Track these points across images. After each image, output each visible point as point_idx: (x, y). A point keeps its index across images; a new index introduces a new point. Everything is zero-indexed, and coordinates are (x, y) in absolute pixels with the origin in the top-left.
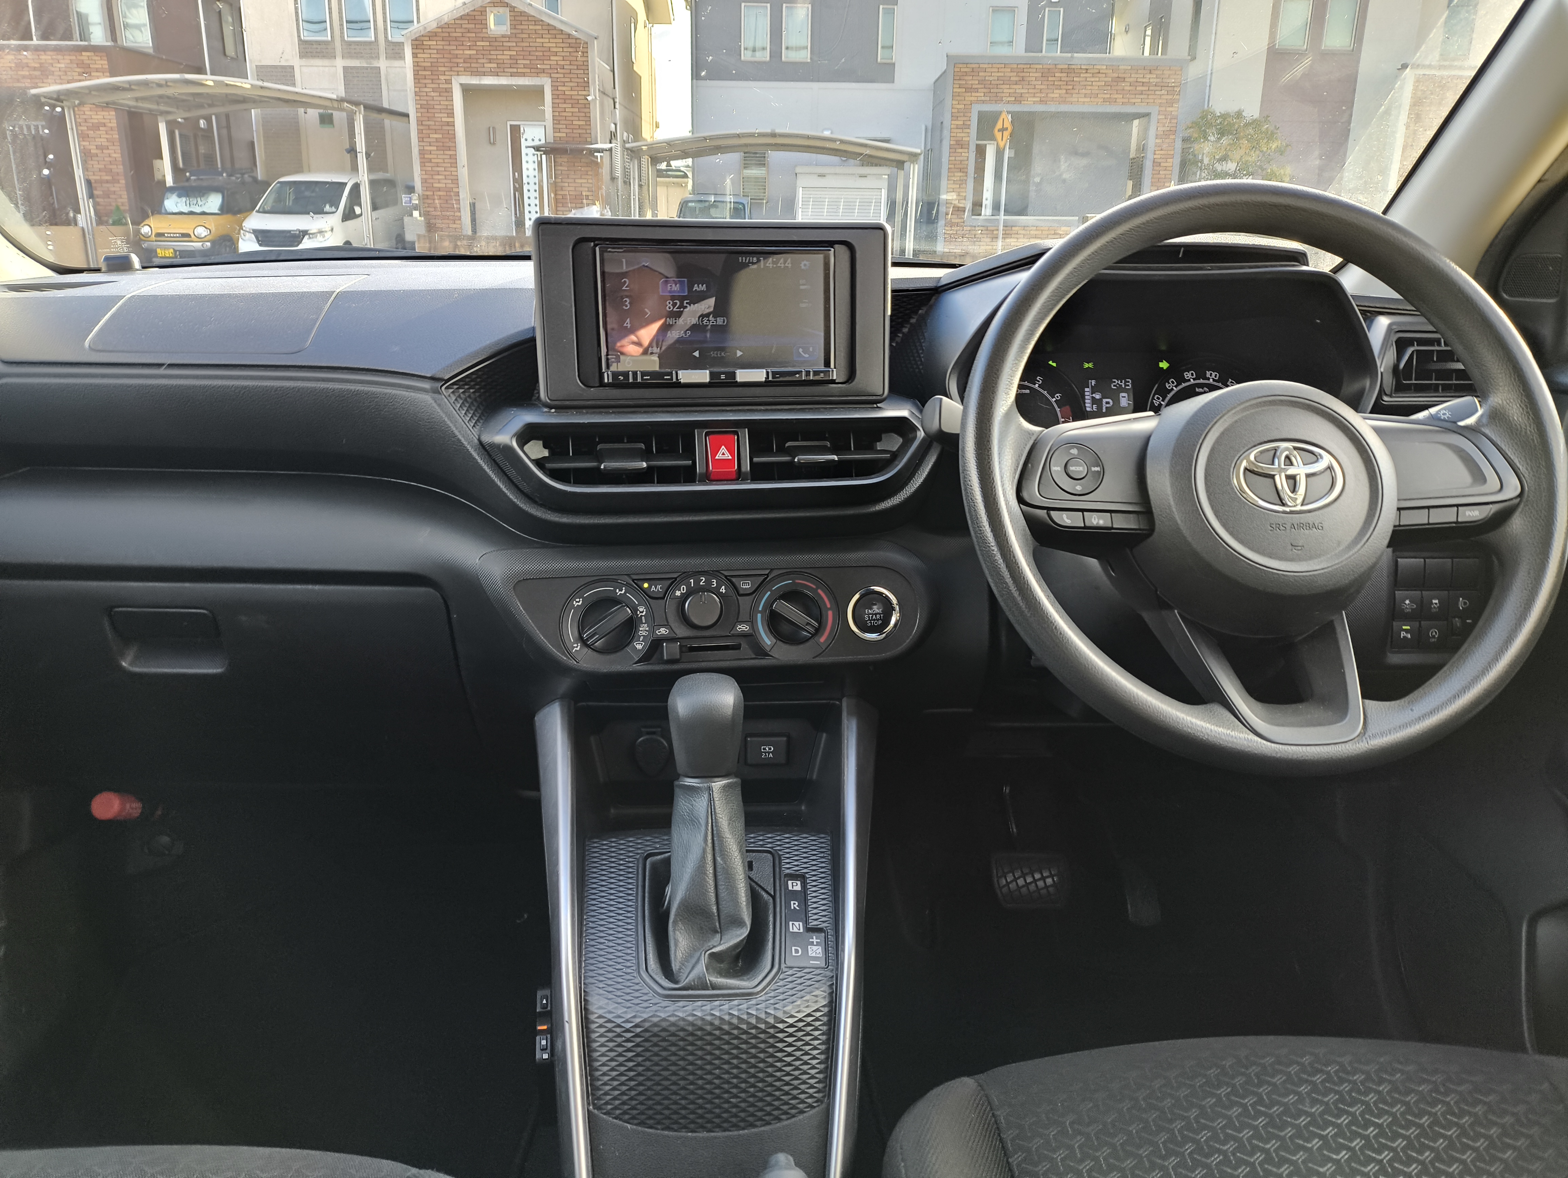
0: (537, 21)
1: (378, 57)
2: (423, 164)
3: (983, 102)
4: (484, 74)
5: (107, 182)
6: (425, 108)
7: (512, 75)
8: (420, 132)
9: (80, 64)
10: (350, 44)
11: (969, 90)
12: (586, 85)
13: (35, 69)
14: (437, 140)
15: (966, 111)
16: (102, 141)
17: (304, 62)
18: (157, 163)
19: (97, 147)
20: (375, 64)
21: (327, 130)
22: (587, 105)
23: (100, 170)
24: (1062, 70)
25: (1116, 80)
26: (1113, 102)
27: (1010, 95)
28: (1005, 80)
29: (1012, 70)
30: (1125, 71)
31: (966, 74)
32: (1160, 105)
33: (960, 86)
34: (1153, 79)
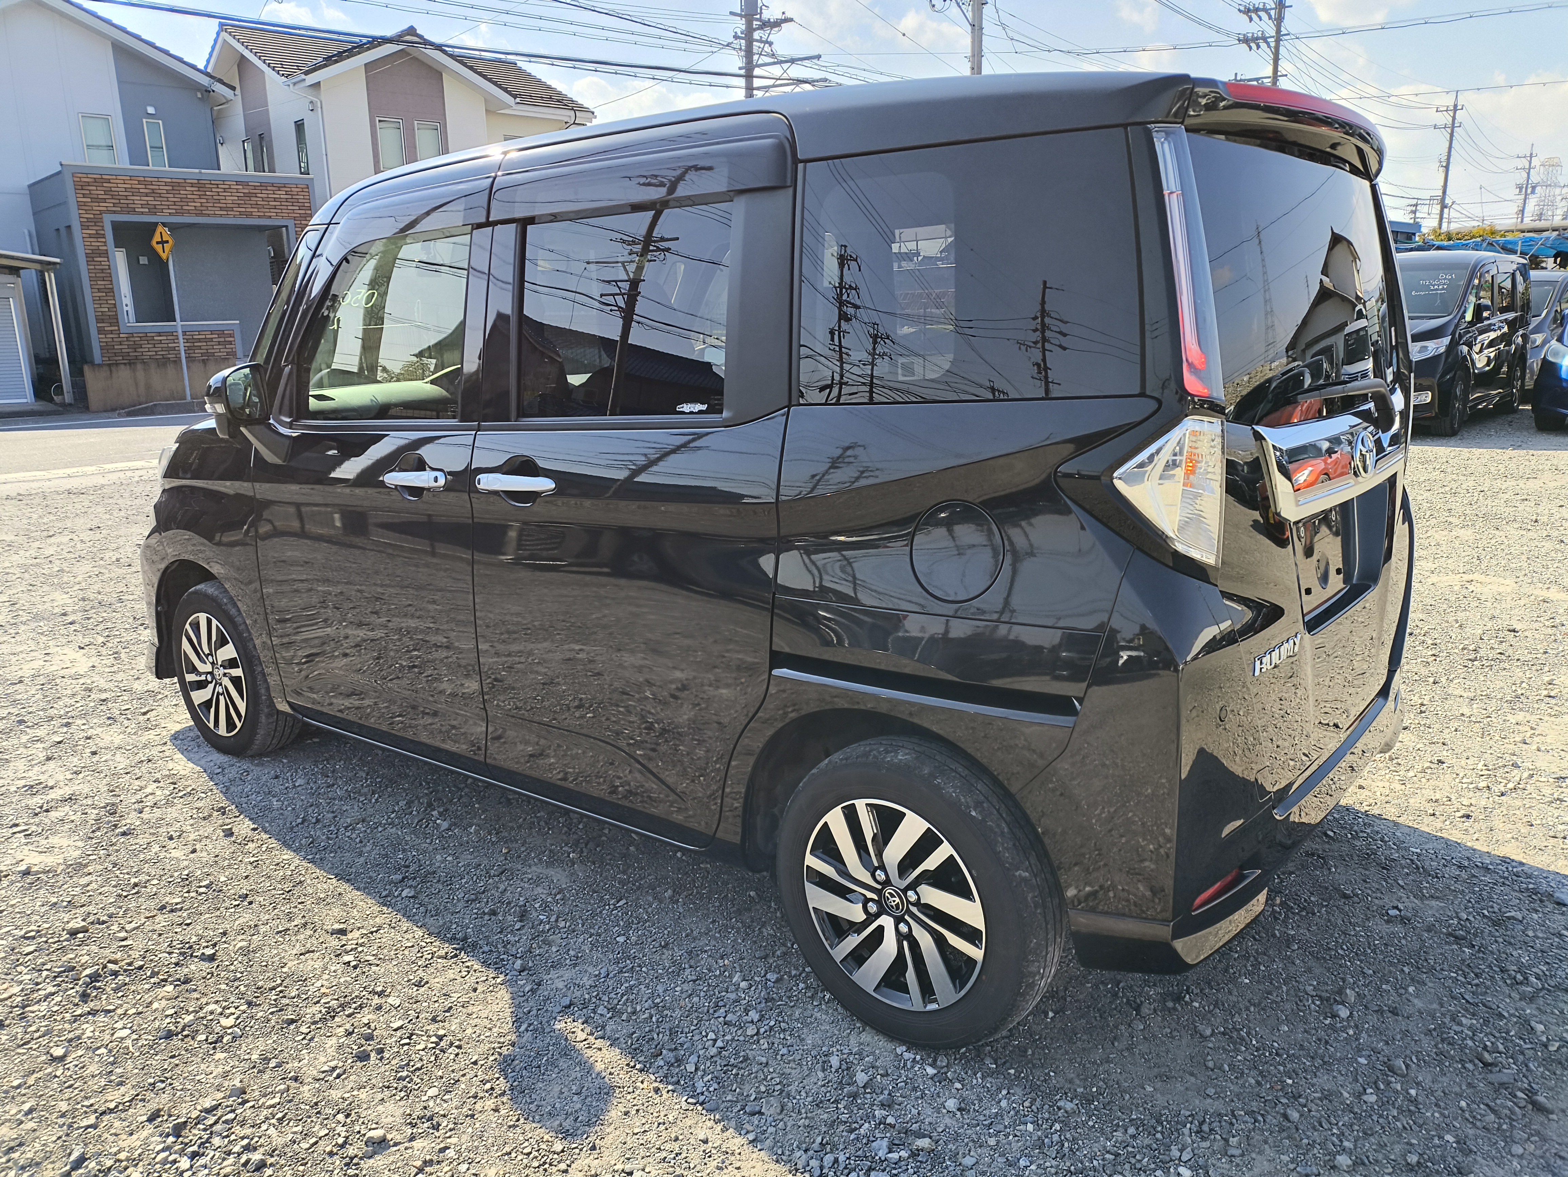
3: (115, 212)
11: (96, 200)
15: (97, 221)
24: (192, 185)
25: (249, 195)
26: (249, 215)
27: (142, 206)
28: (135, 192)
29: (140, 183)
30: (255, 187)
31: (88, 184)
32: (295, 219)
33: (84, 196)
34: (281, 194)
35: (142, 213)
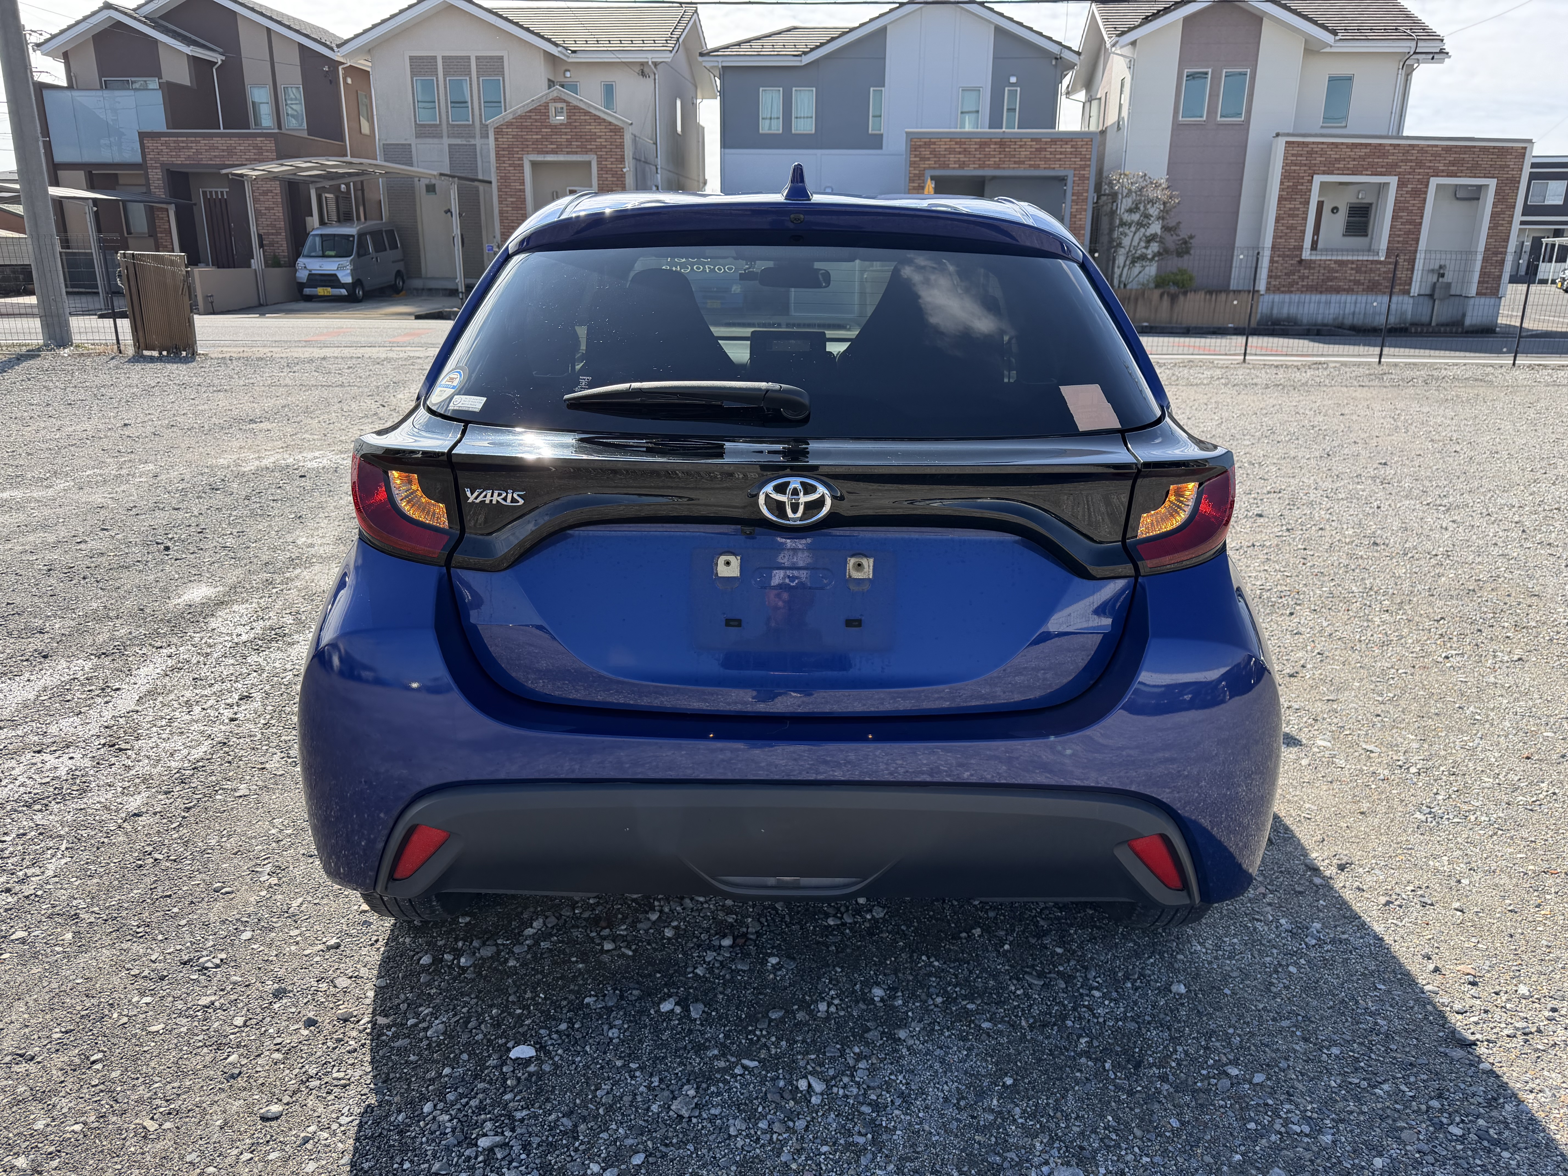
0: (587, 113)
1: (474, 137)
2: (501, 221)
3: (934, 168)
4: (547, 153)
5: (272, 234)
6: (504, 180)
7: (568, 153)
8: (500, 196)
9: (256, 147)
10: (454, 126)
11: (923, 159)
12: (622, 160)
13: (223, 151)
14: (512, 202)
15: (920, 175)
16: (269, 204)
17: (419, 141)
18: (308, 219)
19: (266, 209)
20: (473, 142)
21: (432, 196)
22: (623, 175)
23: (268, 226)
24: (996, 143)
25: (1039, 150)
26: (1037, 167)
27: (955, 162)
28: (951, 151)
29: (956, 143)
30: (1046, 143)
31: (920, 146)
32: (1075, 169)
33: (916, 156)
34: (1069, 149)
35: (954, 168)
